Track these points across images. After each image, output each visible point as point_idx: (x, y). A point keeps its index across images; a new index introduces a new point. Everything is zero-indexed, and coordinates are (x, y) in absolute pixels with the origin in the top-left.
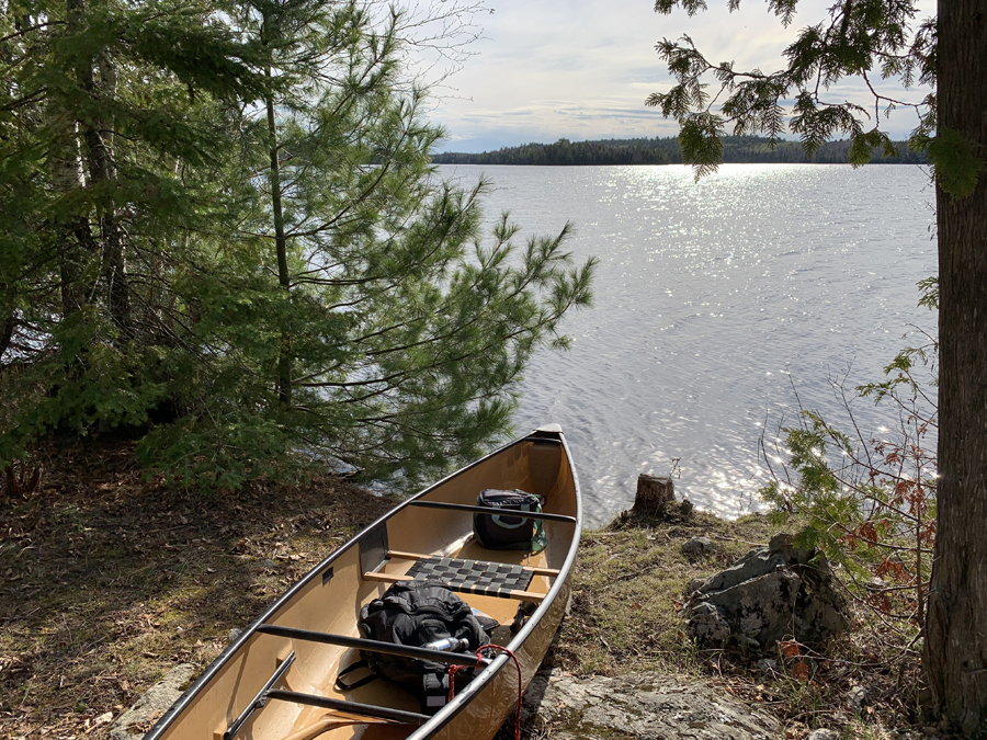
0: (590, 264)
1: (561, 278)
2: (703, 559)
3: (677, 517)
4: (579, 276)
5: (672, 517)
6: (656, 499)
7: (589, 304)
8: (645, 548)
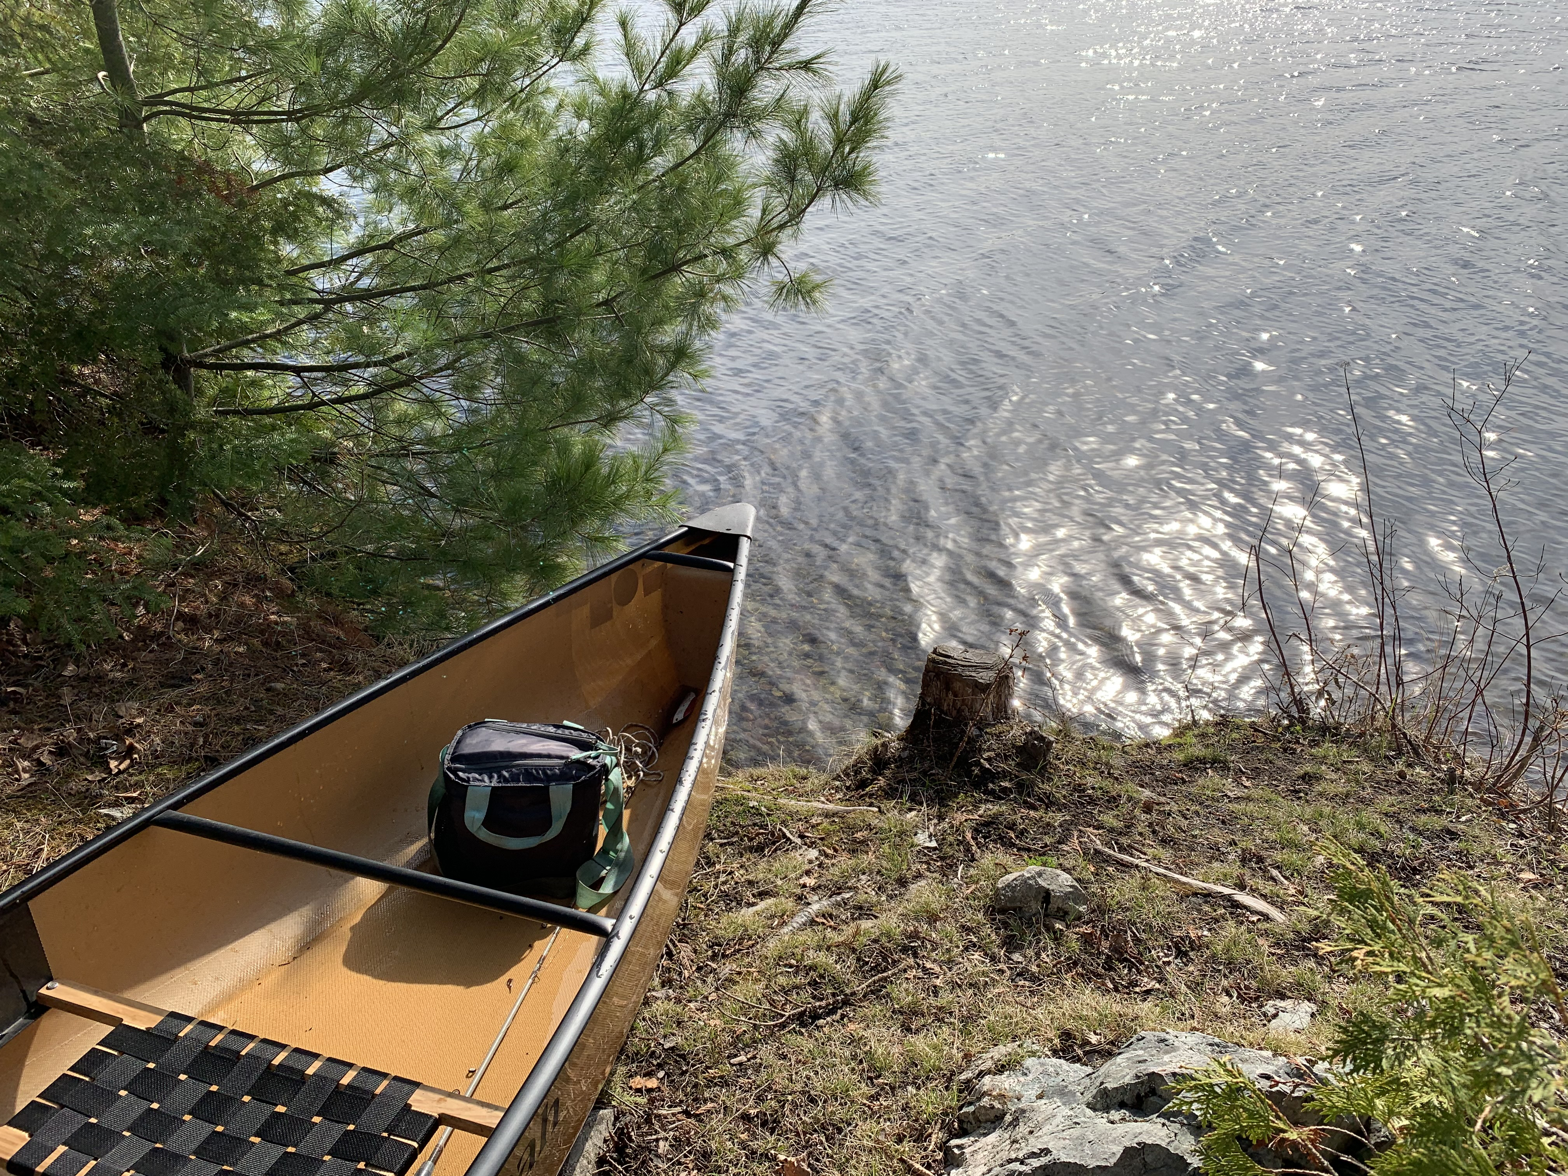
0: (875, 84)
1: (798, 121)
2: (1046, 939)
3: (1005, 775)
4: (845, 116)
5: (993, 776)
6: (960, 721)
7: (865, 195)
8: (902, 882)
